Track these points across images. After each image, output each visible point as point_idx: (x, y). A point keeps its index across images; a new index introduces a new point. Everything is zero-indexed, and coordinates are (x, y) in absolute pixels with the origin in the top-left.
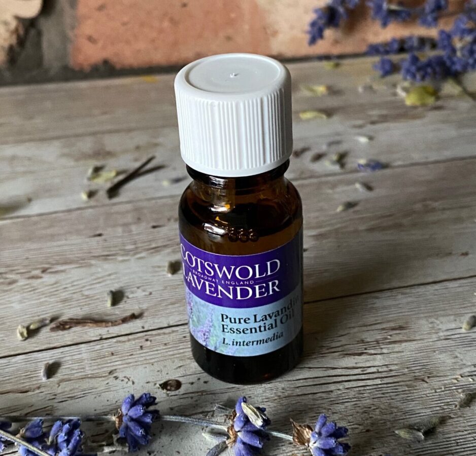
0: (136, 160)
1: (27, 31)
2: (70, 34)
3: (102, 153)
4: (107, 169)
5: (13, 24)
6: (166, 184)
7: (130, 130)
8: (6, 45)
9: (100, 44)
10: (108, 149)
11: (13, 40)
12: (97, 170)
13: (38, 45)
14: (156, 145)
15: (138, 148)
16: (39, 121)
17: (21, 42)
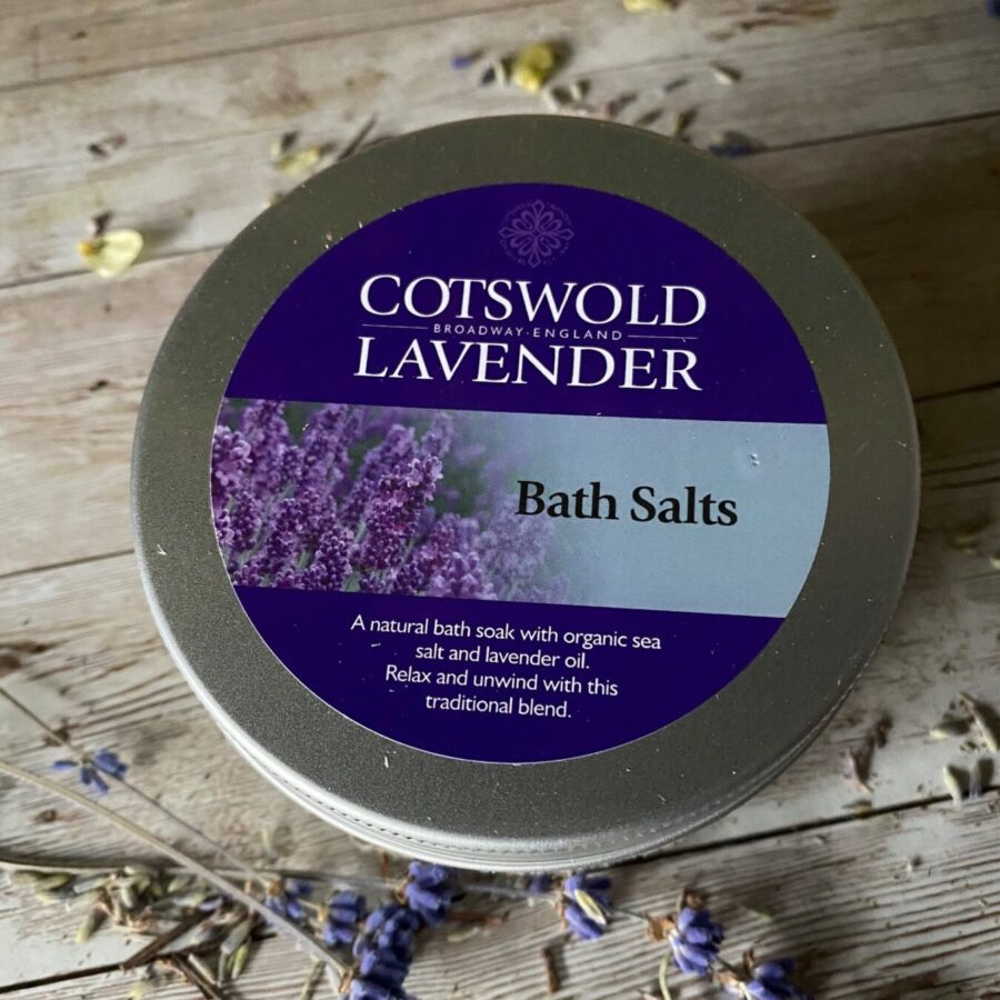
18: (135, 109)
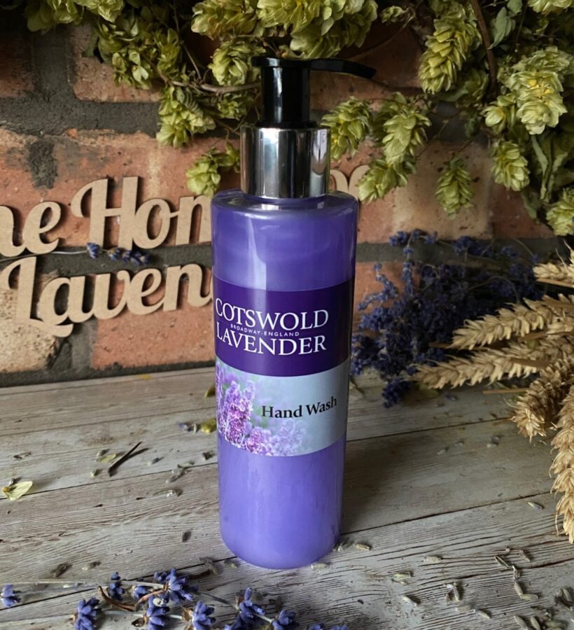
0: (130, 444)
1: (61, 346)
2: (92, 346)
3: (107, 439)
4: (109, 452)
5: (53, 341)
6: (149, 464)
7: (128, 420)
8: (47, 355)
9: (113, 352)
10: (111, 435)
11: (52, 352)
12: (104, 452)
13: (69, 353)
14: (145, 431)
15: (132, 433)
16: (66, 413)
17: (57, 352)
18: (38, 444)
